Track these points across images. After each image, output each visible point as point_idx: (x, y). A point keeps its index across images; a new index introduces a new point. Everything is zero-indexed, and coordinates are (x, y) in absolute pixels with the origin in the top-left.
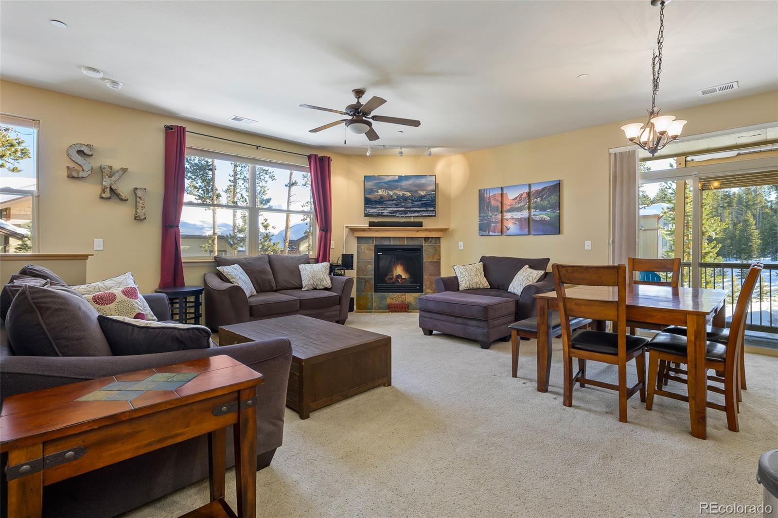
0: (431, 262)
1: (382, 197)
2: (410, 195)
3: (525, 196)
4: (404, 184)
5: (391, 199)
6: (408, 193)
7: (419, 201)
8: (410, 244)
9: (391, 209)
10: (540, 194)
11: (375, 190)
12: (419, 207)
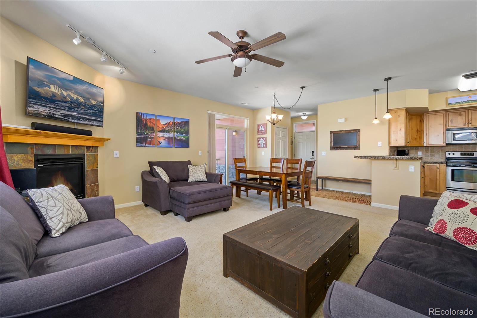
0: (91, 170)
1: (54, 95)
2: (84, 101)
3: (171, 124)
4: (80, 87)
5: (64, 100)
6: (81, 98)
7: (91, 109)
8: (74, 153)
9: (64, 112)
10: (180, 124)
11: (46, 83)
12: (90, 116)
